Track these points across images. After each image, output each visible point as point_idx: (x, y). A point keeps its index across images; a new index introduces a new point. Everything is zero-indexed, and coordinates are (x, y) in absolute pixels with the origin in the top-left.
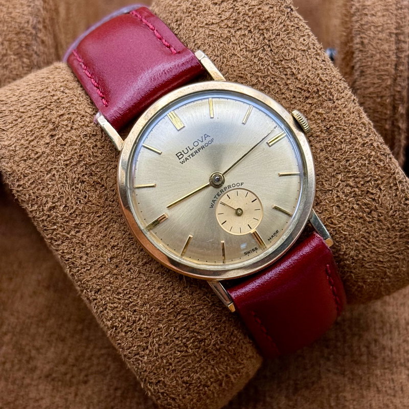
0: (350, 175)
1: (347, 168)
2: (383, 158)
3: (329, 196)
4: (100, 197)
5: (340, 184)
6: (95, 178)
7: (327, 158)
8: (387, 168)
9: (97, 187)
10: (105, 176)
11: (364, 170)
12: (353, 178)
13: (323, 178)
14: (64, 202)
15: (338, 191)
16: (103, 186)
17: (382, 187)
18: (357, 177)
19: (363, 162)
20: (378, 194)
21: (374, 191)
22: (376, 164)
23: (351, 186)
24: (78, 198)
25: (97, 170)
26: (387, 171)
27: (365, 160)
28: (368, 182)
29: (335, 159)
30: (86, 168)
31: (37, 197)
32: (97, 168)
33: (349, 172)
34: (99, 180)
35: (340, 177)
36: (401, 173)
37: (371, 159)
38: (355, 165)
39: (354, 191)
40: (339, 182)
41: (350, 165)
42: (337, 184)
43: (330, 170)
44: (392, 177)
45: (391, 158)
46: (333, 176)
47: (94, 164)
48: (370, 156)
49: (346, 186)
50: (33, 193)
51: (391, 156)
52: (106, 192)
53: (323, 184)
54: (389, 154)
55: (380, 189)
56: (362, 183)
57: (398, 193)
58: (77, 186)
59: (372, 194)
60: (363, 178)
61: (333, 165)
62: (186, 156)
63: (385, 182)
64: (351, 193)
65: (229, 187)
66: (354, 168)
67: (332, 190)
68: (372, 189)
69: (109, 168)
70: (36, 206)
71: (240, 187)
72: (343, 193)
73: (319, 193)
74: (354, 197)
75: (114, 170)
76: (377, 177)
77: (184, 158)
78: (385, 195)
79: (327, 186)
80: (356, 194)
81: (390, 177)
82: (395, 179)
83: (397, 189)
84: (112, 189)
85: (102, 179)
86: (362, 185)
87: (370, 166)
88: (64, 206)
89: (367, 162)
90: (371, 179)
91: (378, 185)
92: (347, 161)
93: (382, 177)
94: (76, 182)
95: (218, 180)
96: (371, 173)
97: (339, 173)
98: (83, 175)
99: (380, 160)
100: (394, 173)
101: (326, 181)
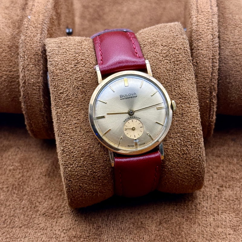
0: (183, 136)
1: (182, 132)
2: (198, 135)
3: (171, 140)
4: (82, 98)
5: (177, 137)
6: (84, 90)
7: (177, 125)
8: (198, 140)
9: (83, 93)
10: (88, 91)
11: (189, 136)
12: (183, 137)
13: (172, 132)
14: (67, 93)
15: (175, 140)
16: (86, 94)
17: (193, 146)
18: (185, 138)
19: (190, 133)
20: (190, 148)
21: (189, 147)
22: (195, 137)
23: (181, 140)
24: (73, 94)
25: (86, 87)
26: (198, 141)
27: (191, 133)
28: (188, 142)
29: (180, 127)
30: (82, 84)
31: (58, 86)
32: (86, 86)
33: (183, 134)
34: (85, 91)
35: (178, 134)
36: (202, 145)
37: (194, 134)
38: (187, 133)
39: (181, 143)
40: (177, 136)
41: (184, 132)
42: (176, 137)
43: (176, 130)
44: (199, 145)
45: (201, 137)
46: (176, 133)
47: (86, 84)
48: (194, 132)
49: (179, 139)
50: (57, 84)
51: (202, 136)
52: (85, 97)
53: (171, 134)
54: (201, 135)
55: (192, 147)
56: (186, 141)
57: (198, 152)
58: (76, 89)
59: (188, 147)
60: (187, 139)
61: (178, 129)
62: (123, 97)
63: (195, 145)
64: (180, 143)
65: (134, 117)
66: (186, 134)
67: (173, 138)
68: (189, 146)
69: (91, 88)
70: (56, 89)
71: (138, 119)
72: (177, 141)
73: (167, 137)
74: (180, 145)
75: (93, 90)
76: (193, 141)
77: (122, 98)
78: (192, 150)
79: (172, 135)
80: (181, 144)
81: (198, 144)
82: (199, 146)
83: (198, 150)
84: (89, 97)
85: (86, 91)
86: (186, 142)
87: (192, 136)
88: (67, 94)
89: (191, 134)
90: (190, 141)
91: (192, 145)
92: (184, 130)
93: (194, 143)
94: (76, 87)
95: (132, 112)
96: (191, 139)
97: (179, 133)
98: (80, 86)
99: (197, 136)
100: (200, 143)
101: (172, 133)
